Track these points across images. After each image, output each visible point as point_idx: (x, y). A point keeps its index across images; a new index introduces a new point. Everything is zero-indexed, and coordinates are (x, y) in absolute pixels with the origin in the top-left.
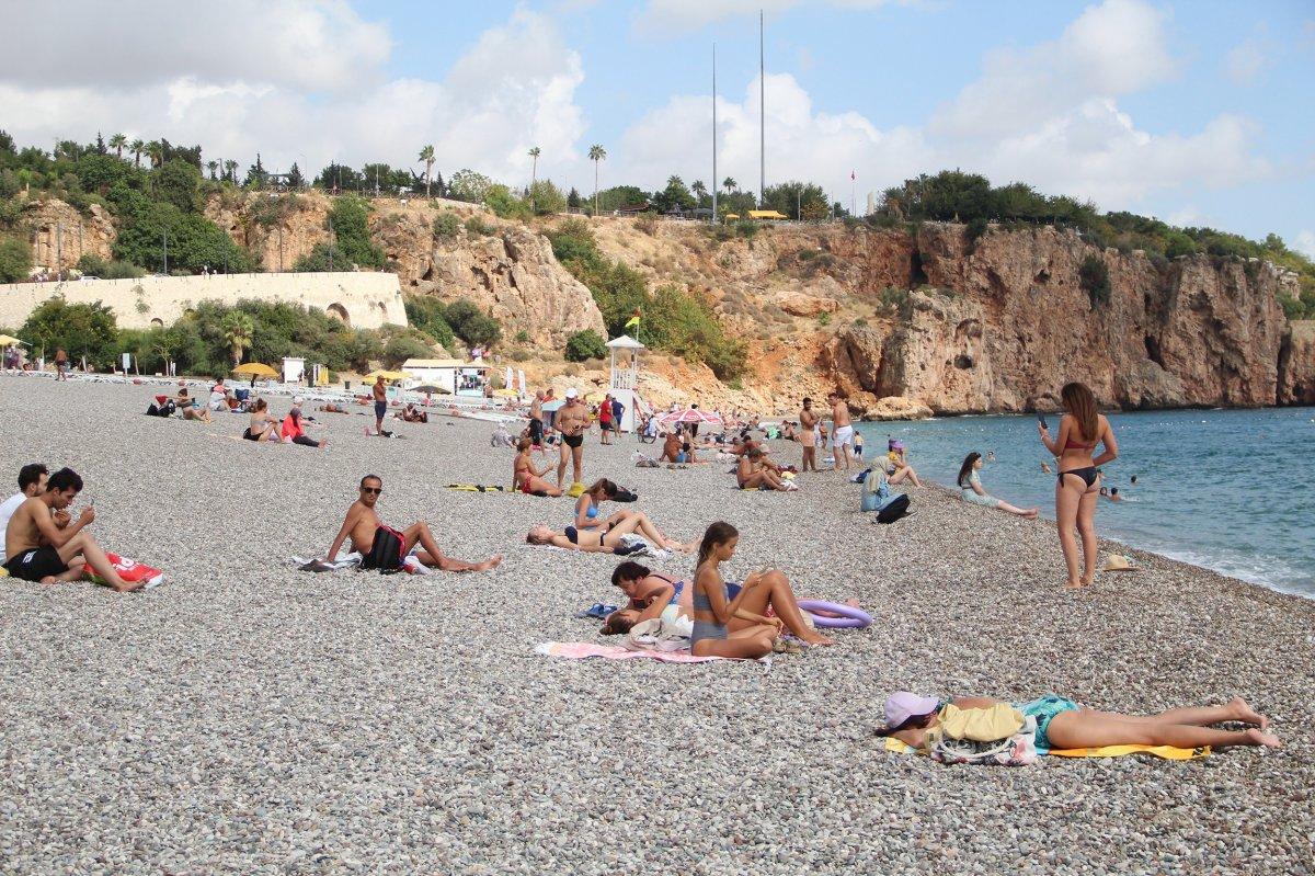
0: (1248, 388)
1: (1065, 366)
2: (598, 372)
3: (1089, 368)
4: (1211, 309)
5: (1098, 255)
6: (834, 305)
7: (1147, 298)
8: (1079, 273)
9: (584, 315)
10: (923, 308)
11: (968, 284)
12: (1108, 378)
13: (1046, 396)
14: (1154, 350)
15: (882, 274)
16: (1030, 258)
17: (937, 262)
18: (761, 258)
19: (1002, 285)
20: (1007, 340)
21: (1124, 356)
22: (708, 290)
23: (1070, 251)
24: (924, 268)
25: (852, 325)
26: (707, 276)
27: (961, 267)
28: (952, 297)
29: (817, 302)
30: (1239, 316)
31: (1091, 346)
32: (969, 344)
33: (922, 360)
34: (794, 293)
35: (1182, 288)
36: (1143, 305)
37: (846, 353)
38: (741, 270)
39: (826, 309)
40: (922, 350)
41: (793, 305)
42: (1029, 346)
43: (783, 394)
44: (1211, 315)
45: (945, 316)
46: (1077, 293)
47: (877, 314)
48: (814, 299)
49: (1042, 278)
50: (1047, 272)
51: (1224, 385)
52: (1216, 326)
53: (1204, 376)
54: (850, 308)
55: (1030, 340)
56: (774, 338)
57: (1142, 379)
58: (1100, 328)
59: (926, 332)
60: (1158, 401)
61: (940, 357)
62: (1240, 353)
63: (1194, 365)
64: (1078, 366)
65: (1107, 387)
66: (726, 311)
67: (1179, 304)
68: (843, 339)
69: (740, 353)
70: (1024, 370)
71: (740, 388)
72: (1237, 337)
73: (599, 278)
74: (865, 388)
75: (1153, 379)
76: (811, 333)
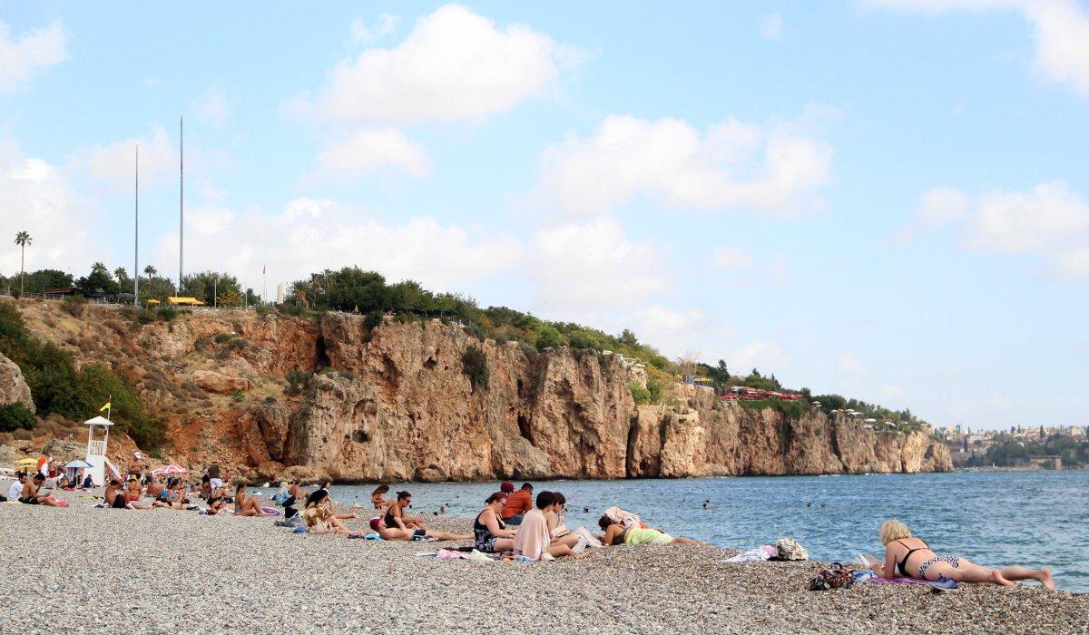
0: (602, 462)
1: (449, 441)
2: (27, 441)
3: (470, 443)
4: (572, 394)
5: (478, 345)
6: (246, 383)
7: (520, 383)
8: (462, 360)
9: (13, 390)
10: (326, 388)
11: (366, 368)
12: (486, 452)
13: (432, 467)
14: (525, 428)
15: (290, 357)
16: (420, 346)
17: (339, 347)
18: (180, 340)
19: (395, 369)
20: (399, 418)
21: (500, 433)
22: (131, 368)
23: (454, 341)
24: (327, 353)
25: (263, 403)
26: (130, 356)
27: (360, 353)
28: (351, 379)
29: (232, 381)
30: (594, 401)
31: (471, 424)
32: (365, 421)
33: (324, 434)
34: (210, 372)
35: (549, 376)
36: (517, 389)
37: (257, 427)
38: (161, 350)
39: (239, 387)
40: (324, 425)
41: (209, 383)
42: (418, 423)
43: (199, 463)
44: (572, 399)
45: (345, 396)
46: (460, 378)
47: (285, 392)
48: (228, 378)
49: (430, 364)
50: (434, 359)
51: (583, 460)
52: (576, 409)
53: (567, 452)
54: (261, 387)
55: (419, 418)
56: (191, 413)
57: (515, 453)
58: (480, 408)
59: (328, 409)
60: (528, 473)
61: (340, 432)
62: (596, 432)
63: (558, 442)
64: (461, 441)
65: (486, 460)
66: (148, 387)
67: (546, 389)
68: (254, 414)
69: (162, 425)
70: (414, 443)
71: (158, 457)
72: (593, 418)
73: (26, 355)
74: (273, 458)
75: (524, 453)
76: (225, 408)
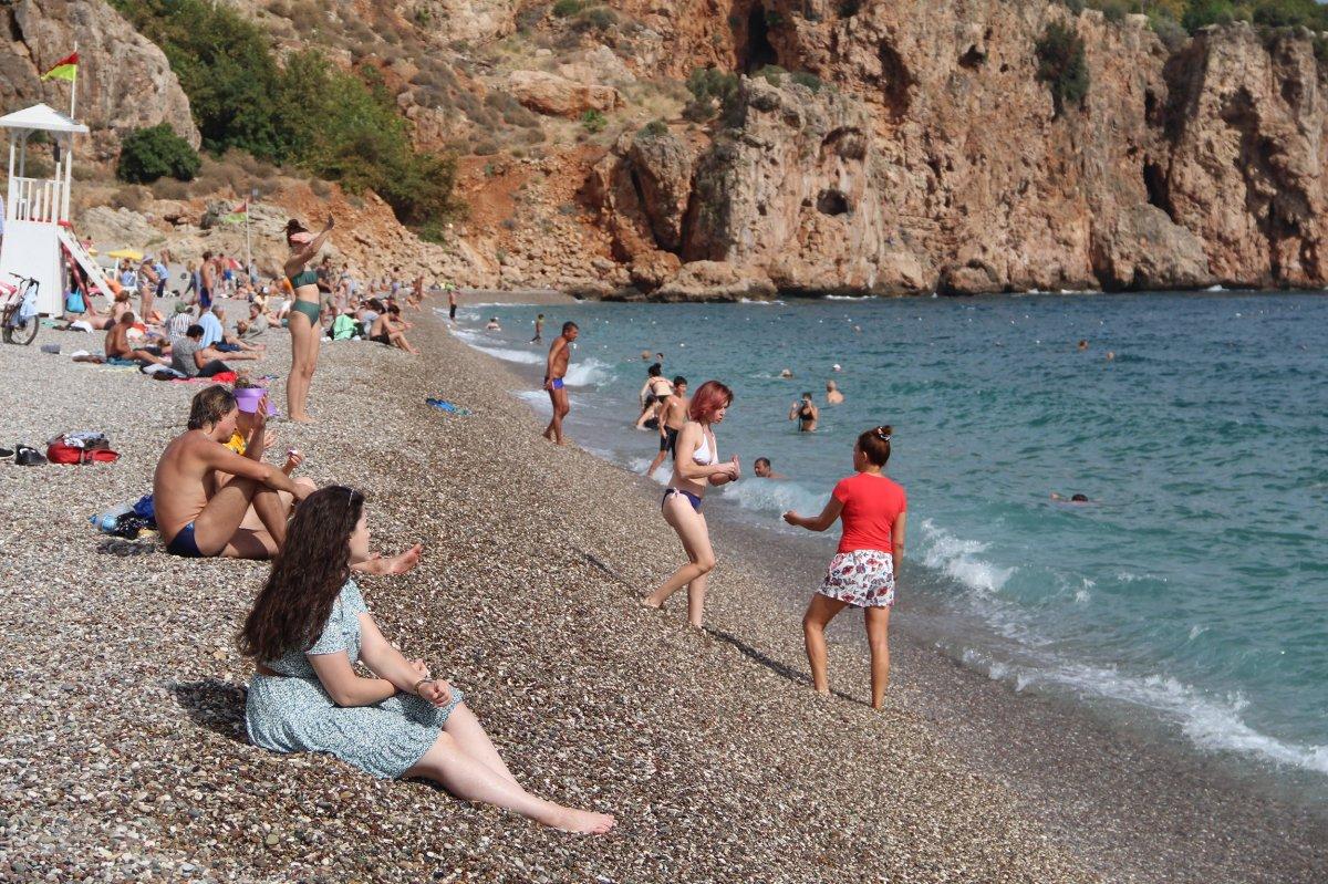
0: (1313, 254)
1: (1007, 215)
2: (177, 203)
3: (1048, 217)
4: (1256, 118)
5: (1069, 22)
6: (611, 96)
7: (1150, 98)
8: (1036, 53)
9: (154, 99)
10: (765, 105)
11: (845, 68)
12: (1080, 235)
13: (973, 264)
14: (1159, 188)
15: (699, 46)
16: (952, 24)
17: (793, 27)
18: (486, 10)
19: (904, 70)
20: (909, 167)
21: (1107, 198)
22: (387, 63)
23: (1021, 14)
24: (770, 38)
25: (641, 134)
26: (389, 40)
27: (834, 37)
28: (815, 86)
29: (584, 92)
30: (1302, 131)
31: (1051, 179)
32: (843, 171)
33: (761, 197)
34: (542, 74)
35: (1210, 81)
36: (1143, 110)
37: (629, 183)
38: (450, 30)
39: (598, 104)
40: (761, 179)
41: (539, 95)
42: (947, 177)
43: (517, 252)
44: (1255, 129)
45: (803, 120)
46: (1030, 87)
47: (687, 115)
48: (578, 85)
49: (972, 59)
50: (981, 49)
51: (1275, 253)
52: (1260, 153)
53: (1241, 234)
54: (640, 103)
55: (949, 168)
56: (505, 152)
57: (1137, 237)
58: (1068, 149)
59: (768, 149)
60: (1163, 277)
61: (793, 193)
62: (1302, 195)
63: (1224, 215)
64: (1031, 213)
65: (1078, 250)
66: (420, 102)
67: (1203, 110)
68: (625, 157)
69: (440, 177)
70: (937, 218)
71: (440, 239)
72: (1298, 168)
73: (183, 31)
74: (663, 242)
75: (1155, 238)
76: (569, 146)
